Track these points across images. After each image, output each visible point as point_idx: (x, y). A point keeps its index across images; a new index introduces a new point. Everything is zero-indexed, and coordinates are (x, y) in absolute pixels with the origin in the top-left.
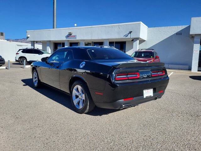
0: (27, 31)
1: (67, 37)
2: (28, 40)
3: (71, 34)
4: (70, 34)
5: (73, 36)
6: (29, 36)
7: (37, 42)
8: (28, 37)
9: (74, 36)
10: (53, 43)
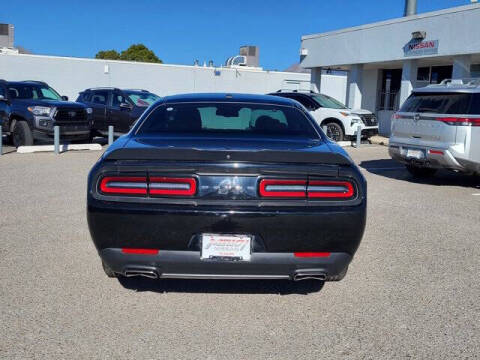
0: (303, 38)
1: (410, 47)
2: (305, 64)
3: (422, 39)
4: (418, 39)
5: (427, 45)
6: (305, 52)
7: (329, 70)
8: (303, 57)
9: (432, 44)
10: (379, 70)
